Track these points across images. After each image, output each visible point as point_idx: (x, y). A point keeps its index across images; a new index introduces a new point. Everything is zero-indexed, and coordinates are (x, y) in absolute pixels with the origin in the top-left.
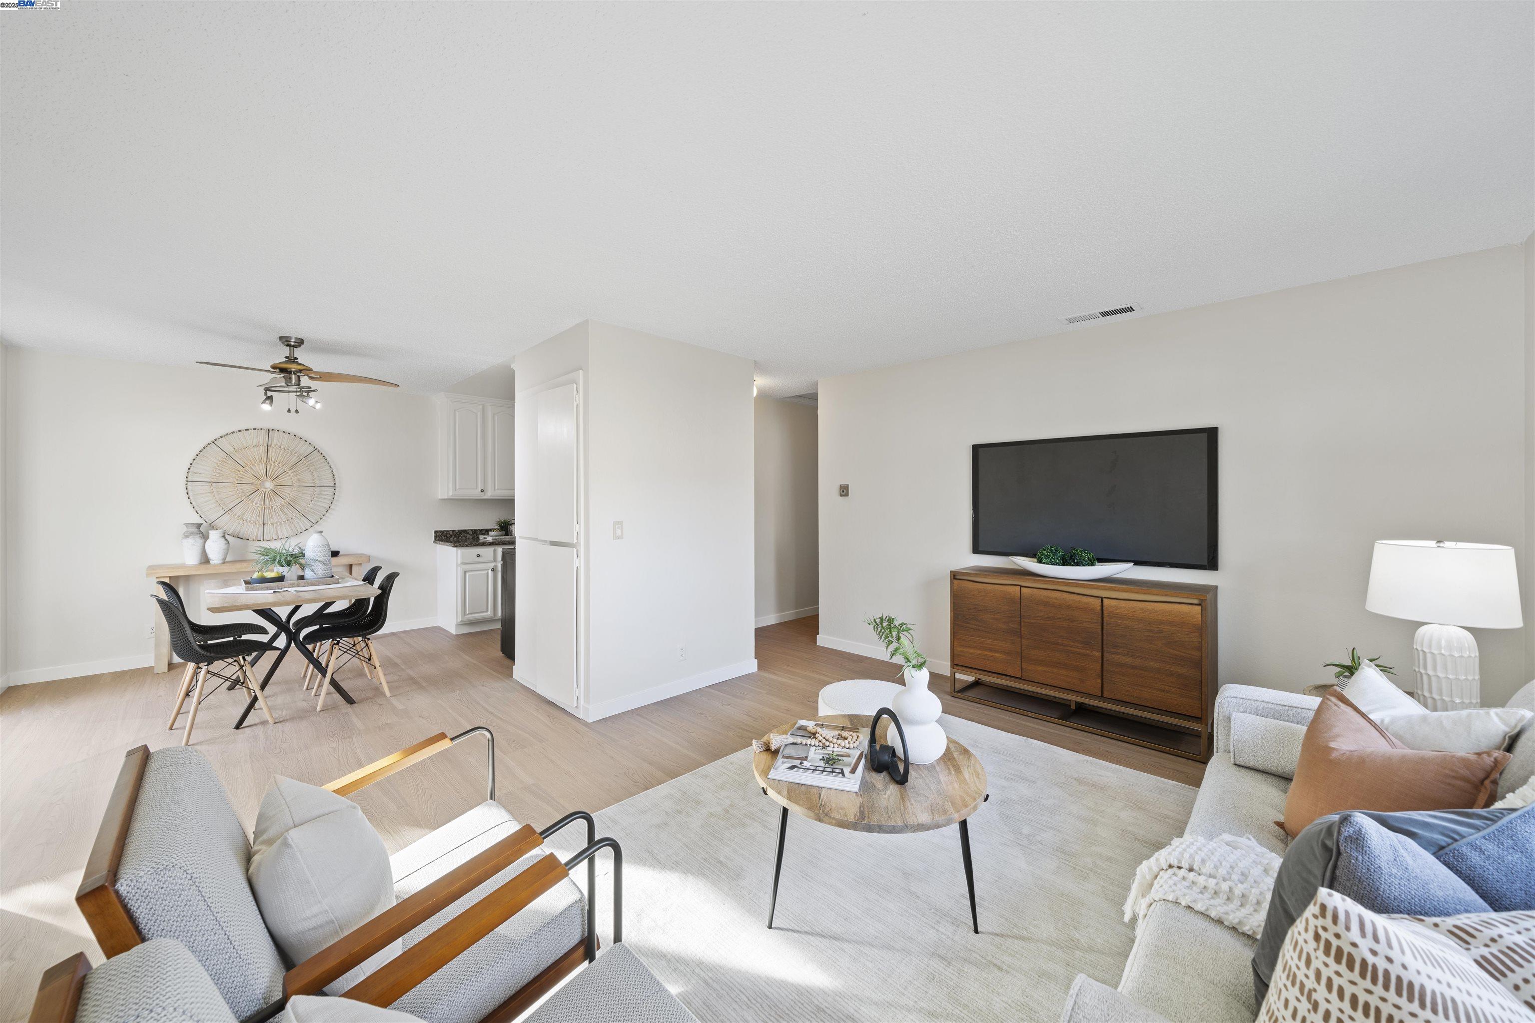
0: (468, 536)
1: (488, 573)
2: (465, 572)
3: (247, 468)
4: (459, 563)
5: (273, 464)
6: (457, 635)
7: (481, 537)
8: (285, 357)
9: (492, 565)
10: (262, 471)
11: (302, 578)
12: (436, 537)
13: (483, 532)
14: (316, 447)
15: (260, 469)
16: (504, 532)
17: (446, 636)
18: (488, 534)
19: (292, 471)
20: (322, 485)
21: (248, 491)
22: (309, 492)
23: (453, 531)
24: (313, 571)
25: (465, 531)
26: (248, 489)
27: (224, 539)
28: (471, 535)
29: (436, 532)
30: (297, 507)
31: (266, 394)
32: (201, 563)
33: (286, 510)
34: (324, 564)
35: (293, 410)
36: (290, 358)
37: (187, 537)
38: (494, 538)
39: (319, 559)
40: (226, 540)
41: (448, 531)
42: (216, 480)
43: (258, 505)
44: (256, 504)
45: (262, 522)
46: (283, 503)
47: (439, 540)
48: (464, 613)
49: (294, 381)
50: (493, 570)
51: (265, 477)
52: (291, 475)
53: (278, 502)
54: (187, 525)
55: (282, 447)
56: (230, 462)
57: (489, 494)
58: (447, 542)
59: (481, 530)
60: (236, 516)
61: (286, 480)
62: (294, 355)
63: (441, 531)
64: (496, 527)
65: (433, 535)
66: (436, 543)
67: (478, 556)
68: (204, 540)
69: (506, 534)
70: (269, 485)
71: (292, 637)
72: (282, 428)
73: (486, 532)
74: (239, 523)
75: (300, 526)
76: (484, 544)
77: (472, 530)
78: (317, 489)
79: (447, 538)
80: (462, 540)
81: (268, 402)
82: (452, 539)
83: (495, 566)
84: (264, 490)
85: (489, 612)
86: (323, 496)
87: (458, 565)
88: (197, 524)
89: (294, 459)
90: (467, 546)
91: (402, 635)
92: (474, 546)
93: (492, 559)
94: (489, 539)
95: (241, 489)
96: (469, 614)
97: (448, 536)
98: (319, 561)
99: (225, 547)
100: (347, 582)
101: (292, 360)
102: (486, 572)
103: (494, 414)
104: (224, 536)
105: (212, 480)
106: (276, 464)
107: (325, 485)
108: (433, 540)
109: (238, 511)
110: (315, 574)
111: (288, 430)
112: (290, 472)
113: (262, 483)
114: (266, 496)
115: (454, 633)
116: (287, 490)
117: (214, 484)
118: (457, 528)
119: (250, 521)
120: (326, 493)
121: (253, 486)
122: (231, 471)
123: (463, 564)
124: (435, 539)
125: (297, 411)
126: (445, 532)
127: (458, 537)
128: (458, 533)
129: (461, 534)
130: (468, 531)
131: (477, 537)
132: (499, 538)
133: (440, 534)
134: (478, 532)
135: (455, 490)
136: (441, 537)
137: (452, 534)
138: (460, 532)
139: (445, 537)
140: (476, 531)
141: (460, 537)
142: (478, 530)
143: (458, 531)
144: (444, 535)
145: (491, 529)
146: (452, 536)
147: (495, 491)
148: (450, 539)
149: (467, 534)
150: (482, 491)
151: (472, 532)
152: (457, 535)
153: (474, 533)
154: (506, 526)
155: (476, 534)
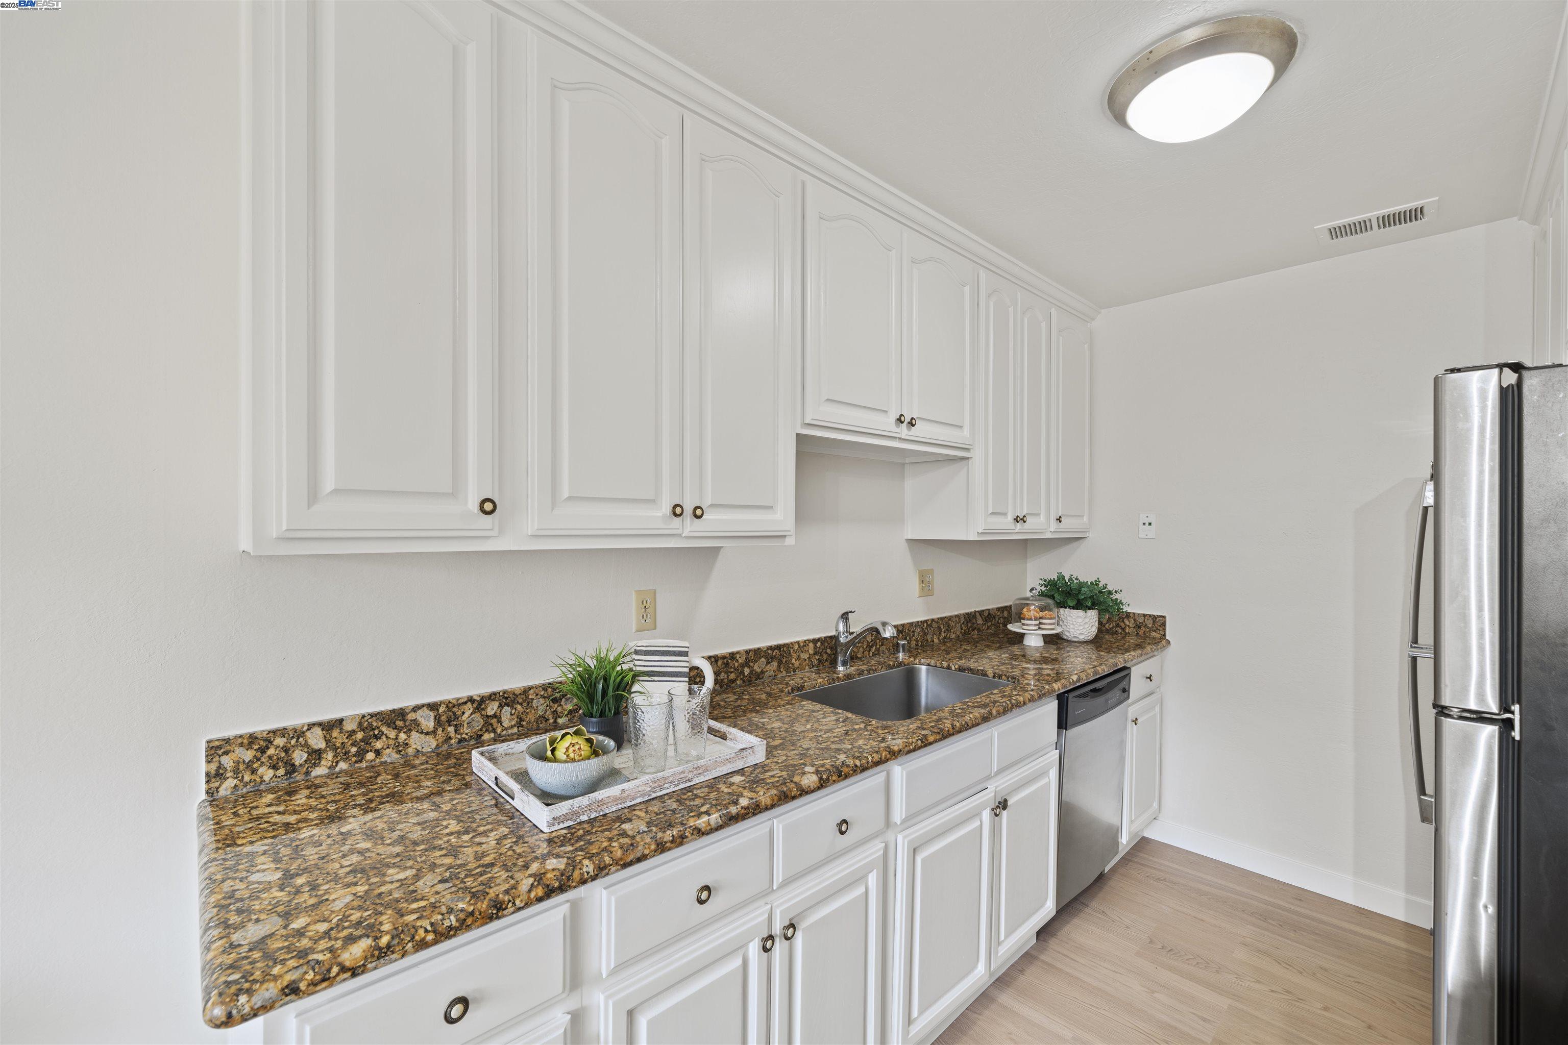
0: (415, 739)
12: (215, 775)
23: (330, 725)
25: (396, 717)
29: (217, 749)
41: (297, 732)
57: (523, 530)
63: (250, 739)
65: (199, 768)
67: (456, 1009)
77: (432, 706)
79: (292, 770)
82: (320, 772)
118: (353, 706)
126: (280, 741)
127: (361, 754)
128: (360, 735)
129: (378, 738)
130: (411, 716)
131: (460, 741)
132: (590, 805)
133: (248, 755)
134: (466, 715)
135: (313, 496)
136: (254, 771)
137: (322, 745)
138: (370, 724)
139: (275, 767)
140: (455, 710)
141: (370, 756)
142: (466, 703)
143: (360, 724)
144: (270, 757)
145: (530, 688)
146: (320, 758)
147: (554, 505)
148: (308, 773)
149: (410, 730)
150: (488, 506)
151: (437, 719)
152: (353, 745)
153: (449, 722)
154: (610, 692)
155: (456, 726)
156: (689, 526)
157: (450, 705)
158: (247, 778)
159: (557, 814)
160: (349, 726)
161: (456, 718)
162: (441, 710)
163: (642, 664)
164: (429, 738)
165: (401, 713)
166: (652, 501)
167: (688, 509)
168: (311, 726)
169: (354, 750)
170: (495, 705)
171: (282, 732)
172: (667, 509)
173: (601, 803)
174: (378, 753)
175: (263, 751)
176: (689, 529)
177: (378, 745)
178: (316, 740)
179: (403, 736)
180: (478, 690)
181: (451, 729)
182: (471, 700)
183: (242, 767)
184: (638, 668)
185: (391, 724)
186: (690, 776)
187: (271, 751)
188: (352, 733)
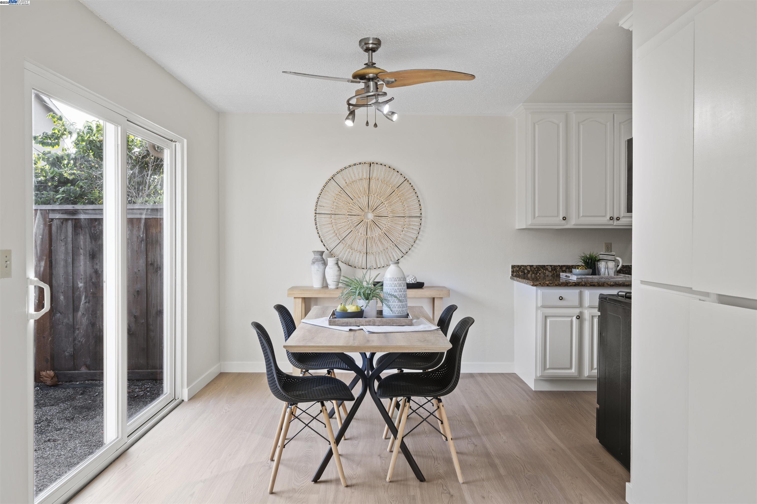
0: (547, 273)
1: (572, 321)
2: (546, 317)
3: (354, 201)
4: (539, 305)
5: (373, 196)
6: (536, 392)
7: (563, 275)
8: (365, 64)
9: (577, 311)
10: (365, 203)
11: (380, 313)
12: (513, 272)
13: (564, 269)
14: (406, 177)
15: (364, 201)
16: (590, 271)
17: (524, 391)
18: (571, 272)
19: (387, 202)
20: (411, 216)
21: (355, 222)
22: (400, 223)
23: (531, 266)
24: (390, 308)
25: (543, 267)
26: (356, 219)
27: (337, 266)
28: (551, 272)
29: (513, 267)
30: (390, 237)
31: (349, 109)
32: (323, 287)
33: (382, 240)
34: (400, 301)
35: (371, 124)
36: (369, 64)
37: (314, 263)
38: (579, 277)
39: (395, 294)
40: (339, 267)
41: (526, 266)
42: (333, 212)
43: (362, 235)
44: (361, 234)
45: (365, 251)
46: (380, 233)
47: (516, 276)
48: (544, 368)
49: (372, 89)
50: (578, 317)
51: (367, 208)
52: (387, 205)
53: (377, 233)
54: (314, 252)
55: (380, 179)
56: (344, 195)
57: (572, 224)
58: (524, 278)
59: (561, 267)
60: (347, 245)
61: (382, 210)
62: (372, 60)
63: (518, 266)
64: (580, 264)
65: (510, 270)
66: (513, 279)
67: (561, 298)
68: (325, 266)
69: (594, 273)
70: (370, 216)
71: (367, 385)
72: (380, 161)
73: (569, 269)
74: (349, 252)
75: (393, 256)
76: (567, 284)
77: (551, 266)
78: (407, 219)
79: (525, 274)
80: (540, 277)
81: (351, 117)
82: (529, 275)
83: (581, 313)
84: (367, 220)
85: (573, 370)
86: (412, 227)
87: (537, 308)
88: (320, 252)
89: (389, 190)
90: (548, 285)
91: (480, 379)
92: (556, 285)
93: (577, 303)
94: (574, 278)
95: (351, 220)
96: (550, 369)
97: (526, 271)
98: (395, 297)
99: (337, 273)
100: (419, 324)
101: (371, 65)
102: (569, 319)
103: (579, 123)
104: (337, 264)
105: (331, 212)
106: (376, 195)
107: (413, 215)
108: (511, 275)
109: (348, 241)
110: (391, 311)
111: (384, 163)
112: (385, 203)
113: (366, 215)
114: (368, 226)
115: (533, 390)
116: (383, 220)
117: (333, 216)
118: (535, 263)
119: (357, 250)
120: (414, 223)
121: (359, 217)
122: (344, 204)
123: (543, 307)
124: (512, 275)
125: (376, 125)
126: (523, 267)
127: (537, 273)
128: (536, 269)
129: (540, 270)
130: (546, 267)
131: (557, 275)
132: (585, 278)
133: (518, 269)
134: (558, 269)
135: (534, 218)
136: (519, 272)
137: (530, 270)
138: (538, 267)
139: (522, 273)
140: (556, 267)
141: (538, 274)
142: (558, 266)
143: (536, 267)
144: (521, 270)
145: (573, 265)
146: (529, 272)
147: (578, 218)
148: (527, 275)
149: (546, 270)
150: (564, 218)
151: (552, 269)
152: (535, 271)
153: (554, 270)
154: (593, 262)
155: (556, 271)
156: (616, 223)
157: (555, 266)
158: (518, 273)
159: (578, 277)
160: (535, 267)
161: (556, 269)
162: (552, 267)
163: (601, 257)
164: (550, 273)
165: (544, 266)
166: (604, 216)
167: (615, 217)
168: (528, 265)
169: (535, 272)
170: (565, 268)
171: (523, 266)
172: (608, 218)
173: (587, 278)
174: (540, 274)
175: (520, 269)
176: (615, 223)
177: (540, 272)
178: (529, 268)
179: (545, 271)
180: (560, 264)
181: (555, 272)
182: (559, 266)
183: (517, 271)
184: (600, 258)
185: (542, 268)
186: (609, 278)
187: (521, 269)
188: (535, 268)
